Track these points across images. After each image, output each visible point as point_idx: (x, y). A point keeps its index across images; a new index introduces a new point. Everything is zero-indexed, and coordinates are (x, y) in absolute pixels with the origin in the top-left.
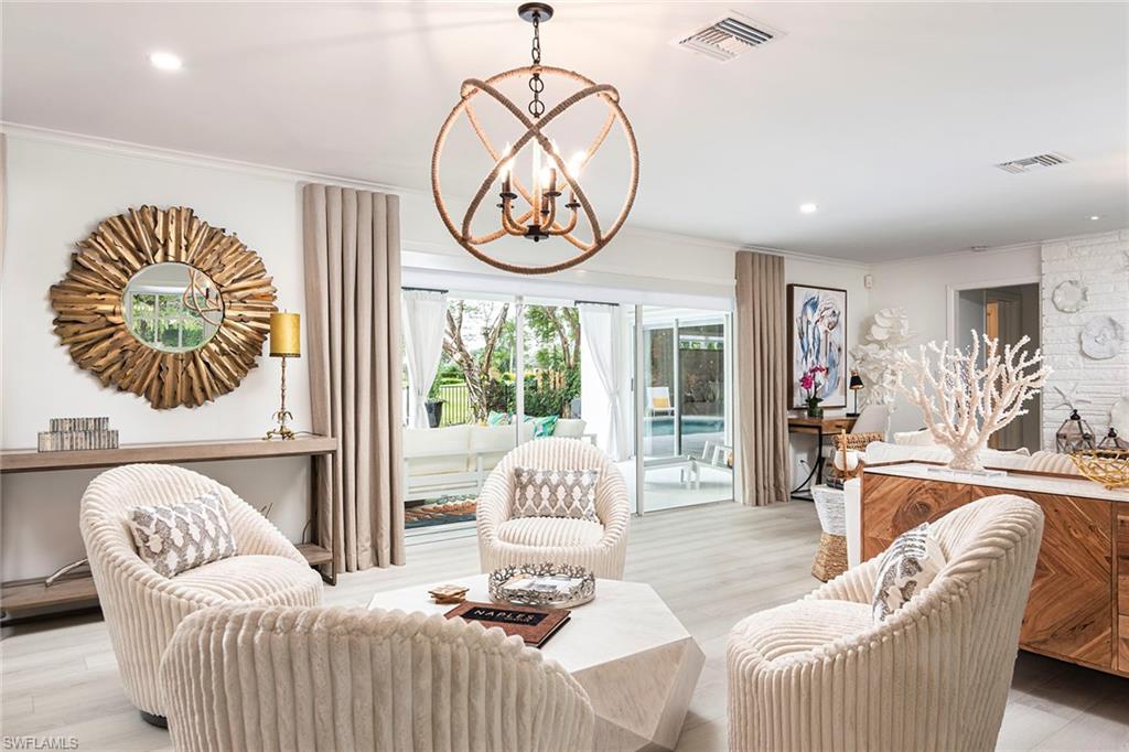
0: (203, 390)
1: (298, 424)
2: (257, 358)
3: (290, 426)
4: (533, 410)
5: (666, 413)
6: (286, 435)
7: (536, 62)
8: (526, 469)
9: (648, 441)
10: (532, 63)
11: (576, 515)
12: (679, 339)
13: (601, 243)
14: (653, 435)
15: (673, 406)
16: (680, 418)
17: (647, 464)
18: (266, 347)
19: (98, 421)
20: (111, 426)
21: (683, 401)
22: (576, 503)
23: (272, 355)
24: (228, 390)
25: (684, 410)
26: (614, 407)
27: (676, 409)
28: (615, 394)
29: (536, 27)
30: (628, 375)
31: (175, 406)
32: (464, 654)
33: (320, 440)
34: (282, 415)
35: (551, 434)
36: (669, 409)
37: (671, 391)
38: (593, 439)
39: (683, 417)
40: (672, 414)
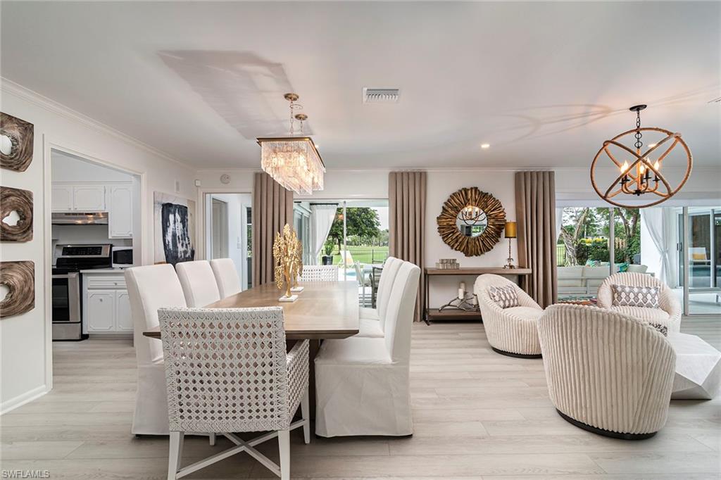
0: (481, 250)
1: (515, 263)
2: (499, 239)
3: (512, 263)
4: (618, 260)
5: (704, 263)
6: (511, 267)
7: (638, 127)
8: (619, 285)
9: (690, 278)
10: (636, 128)
11: (649, 306)
12: (714, 220)
13: (671, 195)
14: (694, 276)
15: (709, 258)
16: (715, 267)
17: (690, 291)
18: (503, 234)
19: (453, 260)
20: (457, 262)
21: (718, 256)
22: (649, 301)
23: (506, 237)
24: (489, 250)
25: (719, 262)
26: (665, 259)
27: (712, 261)
28: (665, 252)
29: (638, 113)
30: (675, 241)
31: (472, 256)
32: (629, 322)
33: (522, 270)
34: (510, 259)
35: (626, 271)
36: (706, 261)
37: (708, 250)
38: (653, 275)
39: (718, 266)
40: (709, 263)
